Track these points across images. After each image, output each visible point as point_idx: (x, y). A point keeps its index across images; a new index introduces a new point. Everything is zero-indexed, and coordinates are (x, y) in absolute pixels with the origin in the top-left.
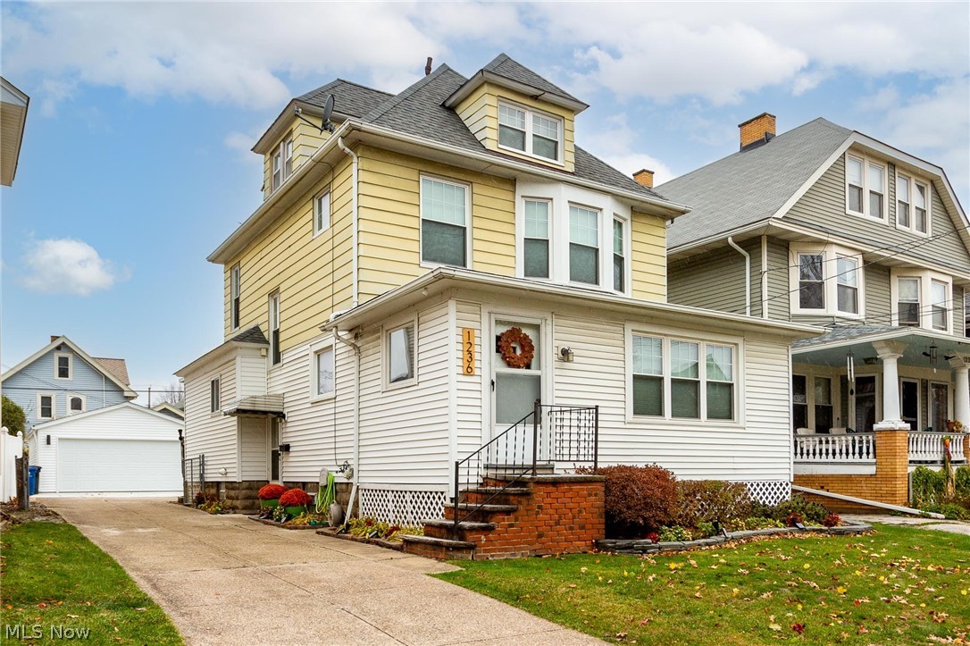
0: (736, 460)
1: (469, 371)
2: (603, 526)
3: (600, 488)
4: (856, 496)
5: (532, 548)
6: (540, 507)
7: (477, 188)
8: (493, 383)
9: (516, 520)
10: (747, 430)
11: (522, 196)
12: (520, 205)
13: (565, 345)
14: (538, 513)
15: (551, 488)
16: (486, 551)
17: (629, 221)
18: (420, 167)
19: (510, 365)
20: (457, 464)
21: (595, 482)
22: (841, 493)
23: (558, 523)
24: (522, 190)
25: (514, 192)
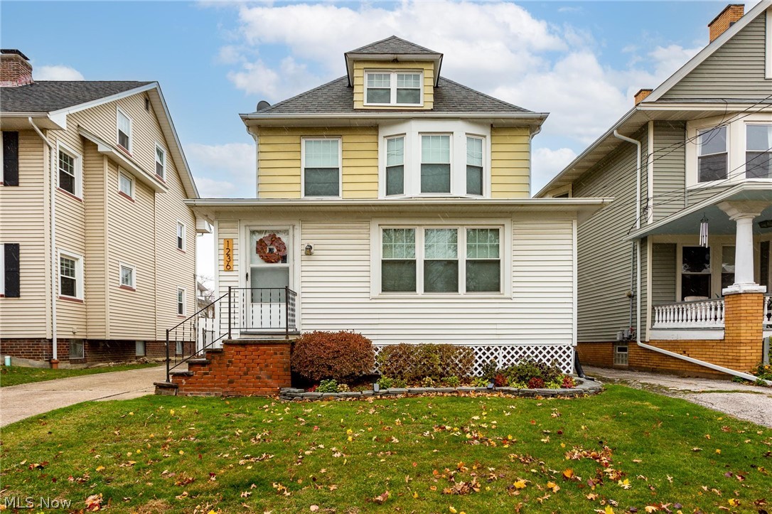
0: (499, 327)
1: (228, 268)
2: (290, 378)
3: (287, 349)
4: (709, 361)
5: (224, 390)
6: (230, 362)
7: (346, 139)
8: (247, 275)
9: (210, 370)
10: (514, 300)
11: (384, 137)
12: (383, 144)
13: (311, 243)
14: (228, 366)
15: (240, 348)
16: (186, 390)
17: (489, 137)
18: (302, 133)
19: (268, 261)
20: (167, 331)
21: (279, 344)
22: (698, 358)
23: (246, 374)
24: (384, 132)
25: (378, 135)
